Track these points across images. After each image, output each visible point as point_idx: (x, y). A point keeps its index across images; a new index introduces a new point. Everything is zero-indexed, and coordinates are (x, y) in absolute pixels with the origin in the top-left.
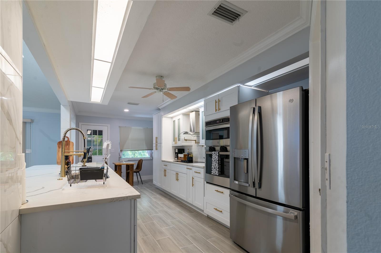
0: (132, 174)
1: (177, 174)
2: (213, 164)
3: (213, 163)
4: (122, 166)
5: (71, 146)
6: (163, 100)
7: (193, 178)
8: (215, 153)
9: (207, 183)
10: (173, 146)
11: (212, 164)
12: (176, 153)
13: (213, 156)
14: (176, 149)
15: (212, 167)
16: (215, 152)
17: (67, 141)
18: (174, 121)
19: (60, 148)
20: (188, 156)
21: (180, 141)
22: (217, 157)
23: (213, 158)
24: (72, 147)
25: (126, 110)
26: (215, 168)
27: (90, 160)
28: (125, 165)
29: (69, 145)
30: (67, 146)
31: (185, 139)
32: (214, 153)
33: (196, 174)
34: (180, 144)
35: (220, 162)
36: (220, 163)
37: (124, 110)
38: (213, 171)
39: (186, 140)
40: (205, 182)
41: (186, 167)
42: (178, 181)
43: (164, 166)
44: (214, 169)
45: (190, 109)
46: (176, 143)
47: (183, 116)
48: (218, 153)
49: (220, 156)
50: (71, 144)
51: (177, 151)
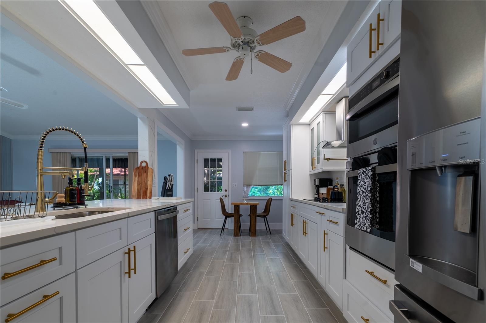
0: (254, 218)
1: (304, 223)
2: (358, 200)
3: (359, 197)
4: (240, 206)
5: (149, 173)
6: (252, 69)
7: (325, 234)
8: (363, 172)
9: (351, 248)
10: (311, 174)
11: (357, 202)
12: (316, 186)
13: (359, 181)
14: (316, 180)
15: (357, 210)
16: (364, 169)
17: (145, 166)
18: (313, 129)
19: (136, 176)
20: (334, 190)
21: (319, 163)
22: (368, 182)
23: (361, 187)
24: (150, 175)
25: (245, 125)
26: (363, 212)
27: (169, 193)
28: (249, 206)
29: (147, 172)
30: (145, 174)
31: (326, 157)
32: (361, 173)
33: (332, 225)
34: (321, 168)
35: (378, 195)
36: (378, 199)
37: (241, 124)
38: (358, 220)
39: (328, 159)
40: (348, 247)
41: (317, 209)
42: (305, 236)
43: (292, 209)
44: (362, 214)
45: (334, 95)
46: (314, 168)
47: (324, 115)
48: (373, 170)
49: (377, 178)
50: (150, 171)
51: (317, 184)
